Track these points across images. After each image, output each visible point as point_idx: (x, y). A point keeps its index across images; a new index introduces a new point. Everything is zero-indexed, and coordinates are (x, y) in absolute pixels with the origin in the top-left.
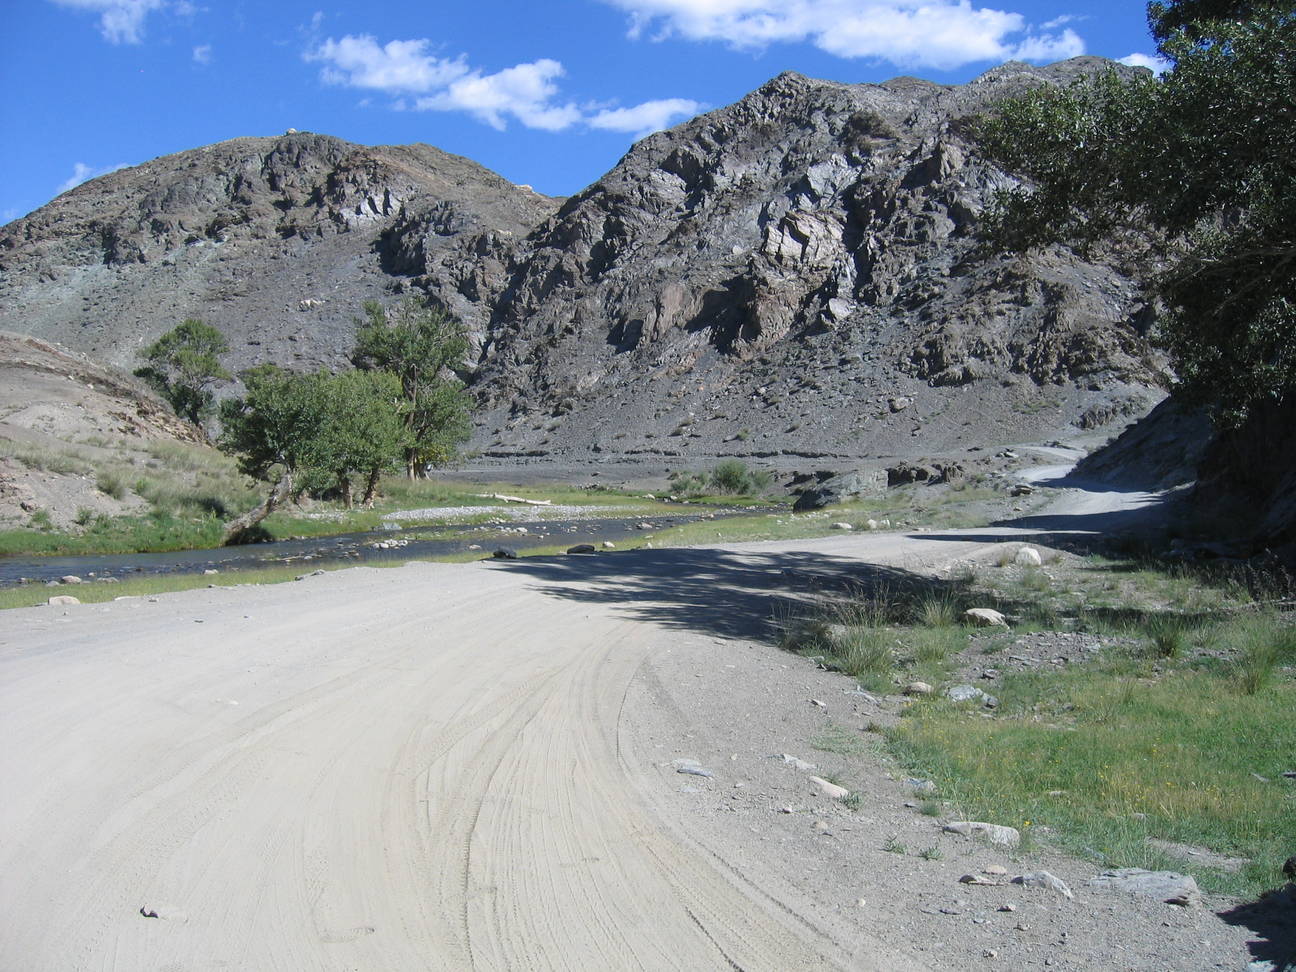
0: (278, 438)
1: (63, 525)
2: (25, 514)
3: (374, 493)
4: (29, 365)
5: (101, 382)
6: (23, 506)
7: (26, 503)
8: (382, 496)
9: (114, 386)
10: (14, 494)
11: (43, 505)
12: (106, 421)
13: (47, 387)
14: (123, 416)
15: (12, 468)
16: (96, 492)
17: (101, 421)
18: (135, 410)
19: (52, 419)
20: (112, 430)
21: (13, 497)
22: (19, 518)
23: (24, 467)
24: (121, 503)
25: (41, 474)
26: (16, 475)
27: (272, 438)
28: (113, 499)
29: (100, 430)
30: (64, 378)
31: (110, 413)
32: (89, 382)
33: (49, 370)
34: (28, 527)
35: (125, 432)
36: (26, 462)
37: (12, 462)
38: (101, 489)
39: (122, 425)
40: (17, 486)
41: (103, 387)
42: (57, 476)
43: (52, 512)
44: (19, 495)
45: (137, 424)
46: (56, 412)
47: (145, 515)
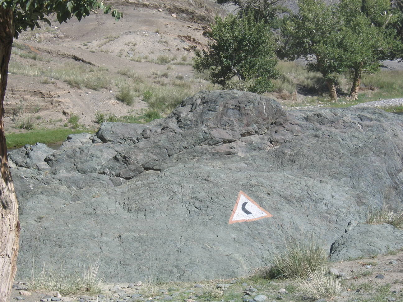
0: (231, 58)
1: (86, 124)
2: (64, 118)
3: (357, 88)
4: (131, 3)
5: (182, 11)
6: (64, 113)
7: (67, 111)
8: (373, 90)
9: (193, 13)
10: (59, 105)
11: (75, 111)
12: (174, 43)
13: (140, 19)
14: (189, 38)
15: (59, 88)
16: (113, 101)
17: (171, 43)
18: (202, 32)
19: (135, 45)
20: (178, 49)
21: (58, 108)
22: (61, 120)
23: (69, 87)
24: (130, 108)
25: (79, 91)
26: (60, 92)
27: (227, 58)
28: (125, 105)
29: (169, 50)
30: (155, 11)
31: (179, 36)
32: (173, 13)
33: (145, 6)
34: (65, 126)
35: (188, 50)
36: (70, 83)
37: (60, 84)
38: (118, 99)
39: (187, 45)
40: (60, 100)
41: (184, 15)
42: (90, 91)
43: (81, 116)
44: (62, 106)
45: (199, 43)
46: (138, 39)
47: (142, 115)
